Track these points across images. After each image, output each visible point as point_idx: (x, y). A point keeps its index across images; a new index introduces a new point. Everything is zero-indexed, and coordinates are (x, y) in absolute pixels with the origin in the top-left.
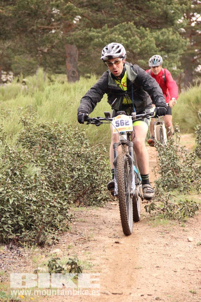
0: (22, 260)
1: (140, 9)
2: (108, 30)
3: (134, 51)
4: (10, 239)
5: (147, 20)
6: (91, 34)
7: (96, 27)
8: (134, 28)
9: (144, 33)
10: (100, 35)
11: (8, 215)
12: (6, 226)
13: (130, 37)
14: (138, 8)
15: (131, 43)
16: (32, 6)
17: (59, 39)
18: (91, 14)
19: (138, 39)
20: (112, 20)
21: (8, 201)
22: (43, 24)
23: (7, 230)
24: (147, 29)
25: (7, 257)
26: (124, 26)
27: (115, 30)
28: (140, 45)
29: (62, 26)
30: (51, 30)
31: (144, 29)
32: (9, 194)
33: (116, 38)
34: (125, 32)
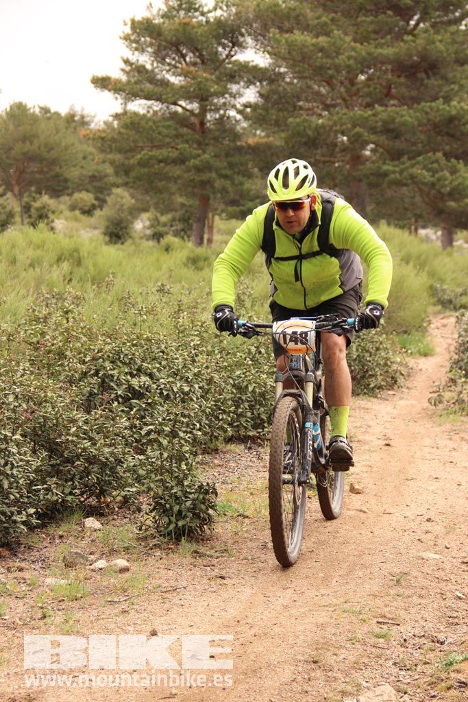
0: (261, 464)
1: (452, 136)
2: (408, 164)
3: (443, 190)
4: (249, 436)
5: (460, 150)
6: (385, 168)
7: (393, 159)
8: (443, 161)
9: (455, 166)
10: (397, 169)
11: (246, 405)
12: (244, 419)
13: (437, 172)
14: (448, 134)
15: (439, 180)
16: (310, 133)
17: (343, 175)
18: (386, 142)
19: (448, 174)
20: (414, 151)
21: (247, 387)
22: (323, 156)
23: (245, 425)
24: (461, 161)
25: (243, 459)
26: (430, 157)
27: (418, 163)
28: (451, 183)
29: (347, 158)
30: (334, 163)
31: (456, 161)
32: (249, 378)
33: (418, 174)
34: (430, 166)
